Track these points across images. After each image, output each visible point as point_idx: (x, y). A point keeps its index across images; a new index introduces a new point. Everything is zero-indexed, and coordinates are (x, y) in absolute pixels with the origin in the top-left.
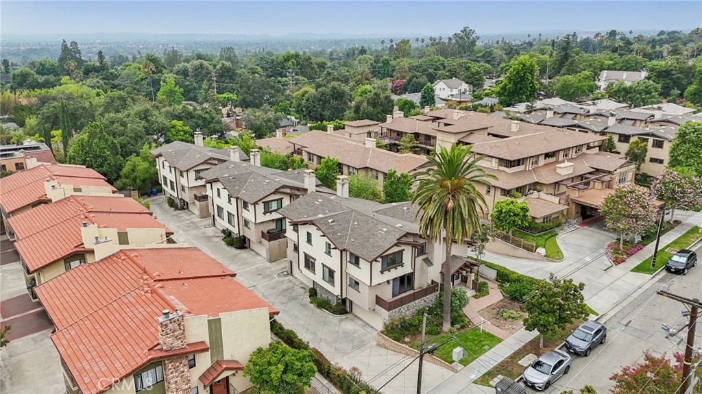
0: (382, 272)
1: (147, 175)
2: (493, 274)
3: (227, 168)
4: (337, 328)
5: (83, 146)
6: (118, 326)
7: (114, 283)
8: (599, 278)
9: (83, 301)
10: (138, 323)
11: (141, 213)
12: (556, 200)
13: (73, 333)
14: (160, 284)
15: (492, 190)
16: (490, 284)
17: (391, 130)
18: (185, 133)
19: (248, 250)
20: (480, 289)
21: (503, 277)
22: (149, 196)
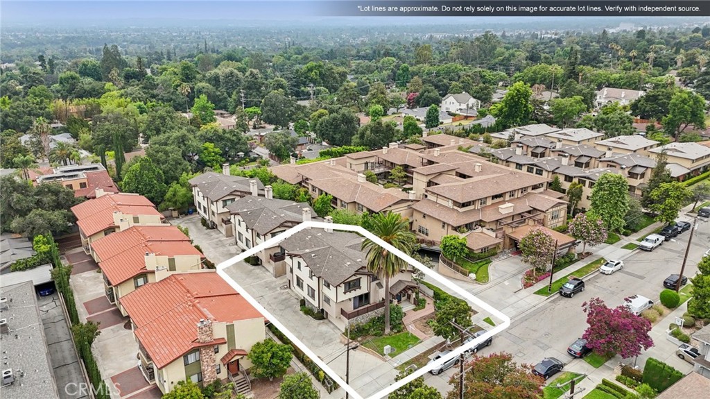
0: (345, 293)
1: (185, 199)
2: (431, 293)
3: (247, 202)
4: (316, 330)
5: (136, 176)
6: (173, 326)
7: (169, 298)
8: (509, 298)
9: (151, 310)
10: (185, 326)
11: (183, 241)
12: (493, 234)
13: (147, 330)
14: (197, 300)
15: (446, 226)
16: (428, 301)
17: (385, 161)
18: (216, 154)
19: (260, 267)
20: (419, 304)
21: (438, 296)
22: (186, 215)
